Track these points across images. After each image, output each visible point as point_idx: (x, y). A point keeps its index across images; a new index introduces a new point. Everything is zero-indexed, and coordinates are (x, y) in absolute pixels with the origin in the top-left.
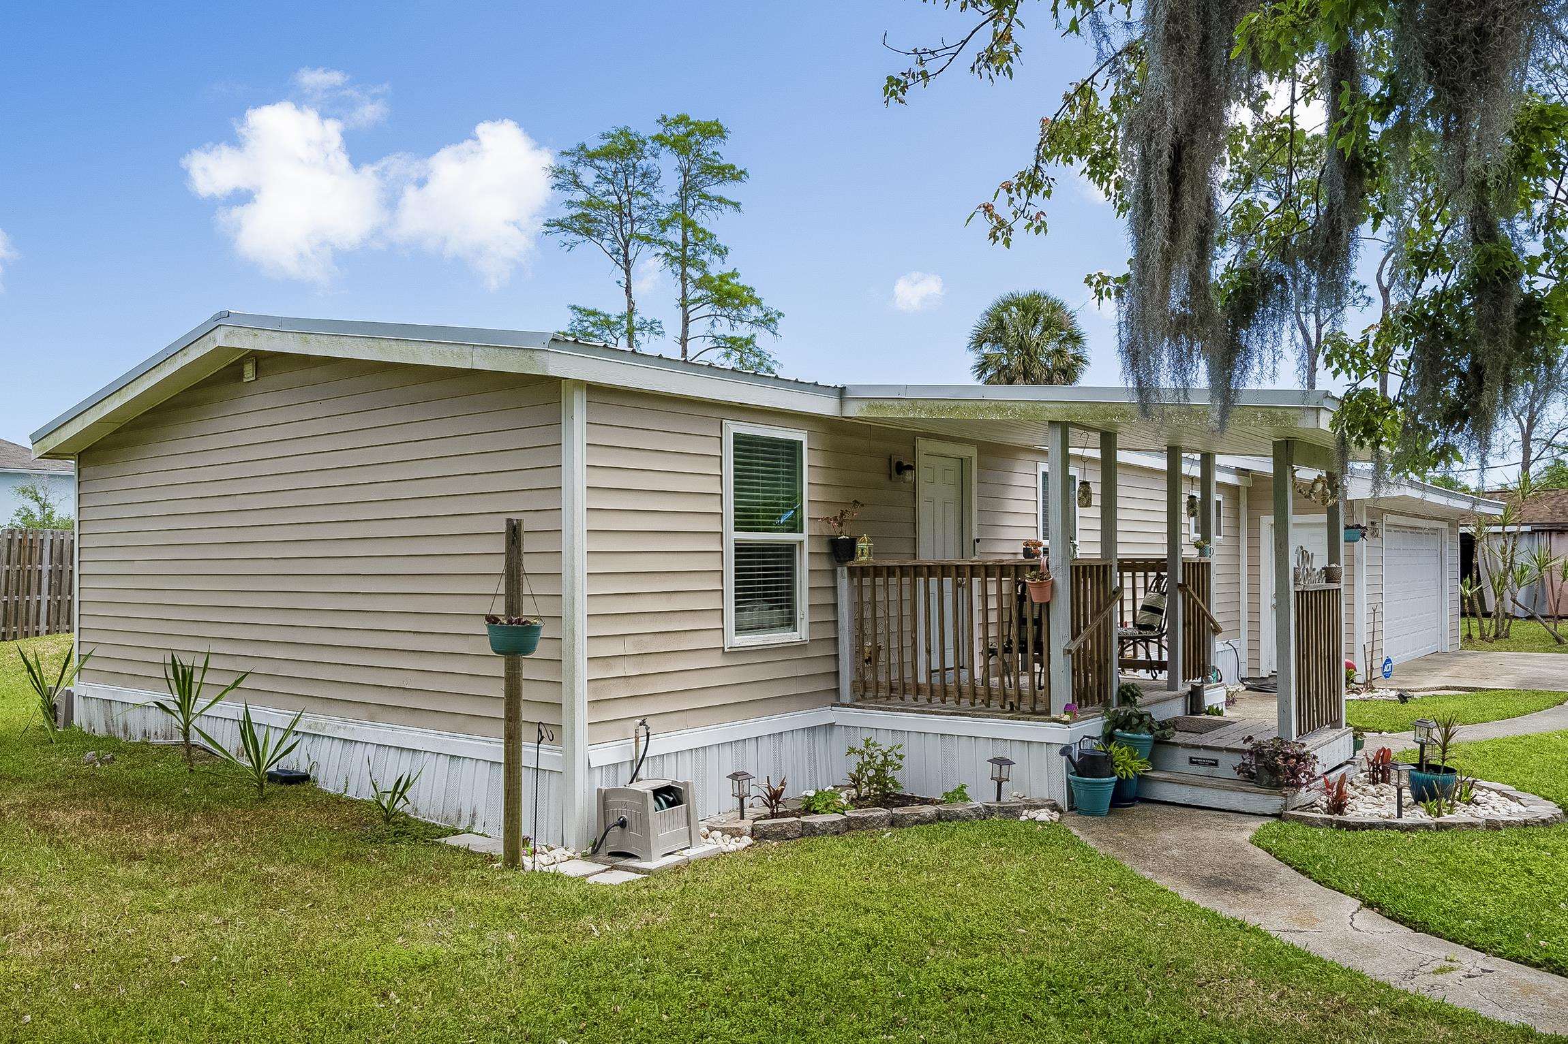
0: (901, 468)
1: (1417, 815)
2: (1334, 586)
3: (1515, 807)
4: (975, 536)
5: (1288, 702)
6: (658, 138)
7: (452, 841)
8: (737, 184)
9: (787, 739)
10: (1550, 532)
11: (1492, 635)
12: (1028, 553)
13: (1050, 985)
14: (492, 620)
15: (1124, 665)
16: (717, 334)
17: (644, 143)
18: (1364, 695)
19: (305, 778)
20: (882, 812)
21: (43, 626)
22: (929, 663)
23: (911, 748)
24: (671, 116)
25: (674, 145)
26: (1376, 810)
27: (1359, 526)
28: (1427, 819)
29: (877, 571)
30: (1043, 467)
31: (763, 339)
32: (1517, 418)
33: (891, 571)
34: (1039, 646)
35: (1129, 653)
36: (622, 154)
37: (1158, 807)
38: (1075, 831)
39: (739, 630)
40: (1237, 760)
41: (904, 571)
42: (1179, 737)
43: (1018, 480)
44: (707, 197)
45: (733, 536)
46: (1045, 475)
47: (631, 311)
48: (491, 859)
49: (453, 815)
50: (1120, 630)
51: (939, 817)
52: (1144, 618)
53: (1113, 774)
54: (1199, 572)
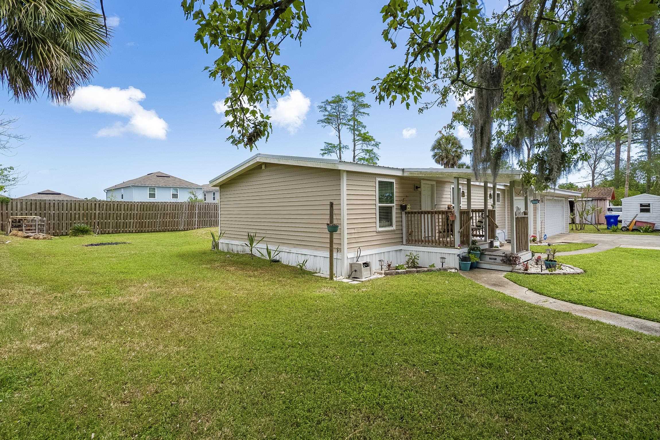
0: (417, 188)
1: (547, 271)
2: (526, 216)
3: (572, 270)
4: (435, 204)
5: (514, 244)
6: (348, 97)
7: (316, 275)
8: (368, 108)
9: (391, 253)
10: (598, 200)
11: (579, 229)
12: (449, 208)
13: (455, 302)
14: (328, 224)
15: (473, 236)
16: (363, 148)
17: (343, 99)
18: (539, 244)
19: (278, 261)
20: (415, 269)
21: (196, 226)
22: (425, 235)
23: (421, 255)
24: (350, 91)
25: (352, 99)
26: (536, 271)
27: (537, 200)
28: (548, 272)
29: (412, 213)
30: (453, 186)
31: (375, 150)
32: (591, 167)
33: (415, 213)
34: (452, 231)
35: (475, 233)
36: (338, 102)
37: (482, 269)
38: (461, 274)
39: (380, 227)
40: (501, 258)
41: (419, 213)
42: (487, 253)
43: (446, 189)
44: (360, 112)
45: (379, 205)
46: (453, 188)
47: (340, 143)
48: (326, 278)
49: (315, 269)
50: (472, 227)
51: (428, 271)
52: (478, 224)
53: (470, 261)
54: (492, 213)
